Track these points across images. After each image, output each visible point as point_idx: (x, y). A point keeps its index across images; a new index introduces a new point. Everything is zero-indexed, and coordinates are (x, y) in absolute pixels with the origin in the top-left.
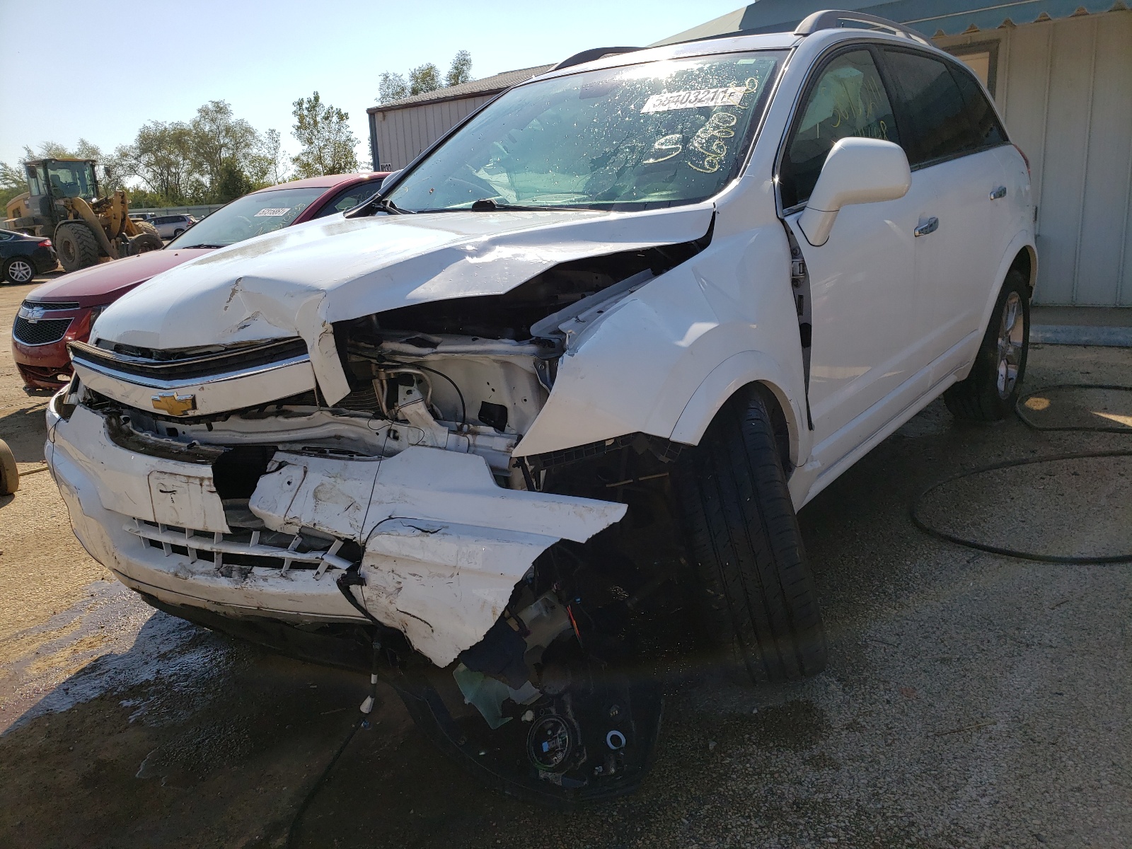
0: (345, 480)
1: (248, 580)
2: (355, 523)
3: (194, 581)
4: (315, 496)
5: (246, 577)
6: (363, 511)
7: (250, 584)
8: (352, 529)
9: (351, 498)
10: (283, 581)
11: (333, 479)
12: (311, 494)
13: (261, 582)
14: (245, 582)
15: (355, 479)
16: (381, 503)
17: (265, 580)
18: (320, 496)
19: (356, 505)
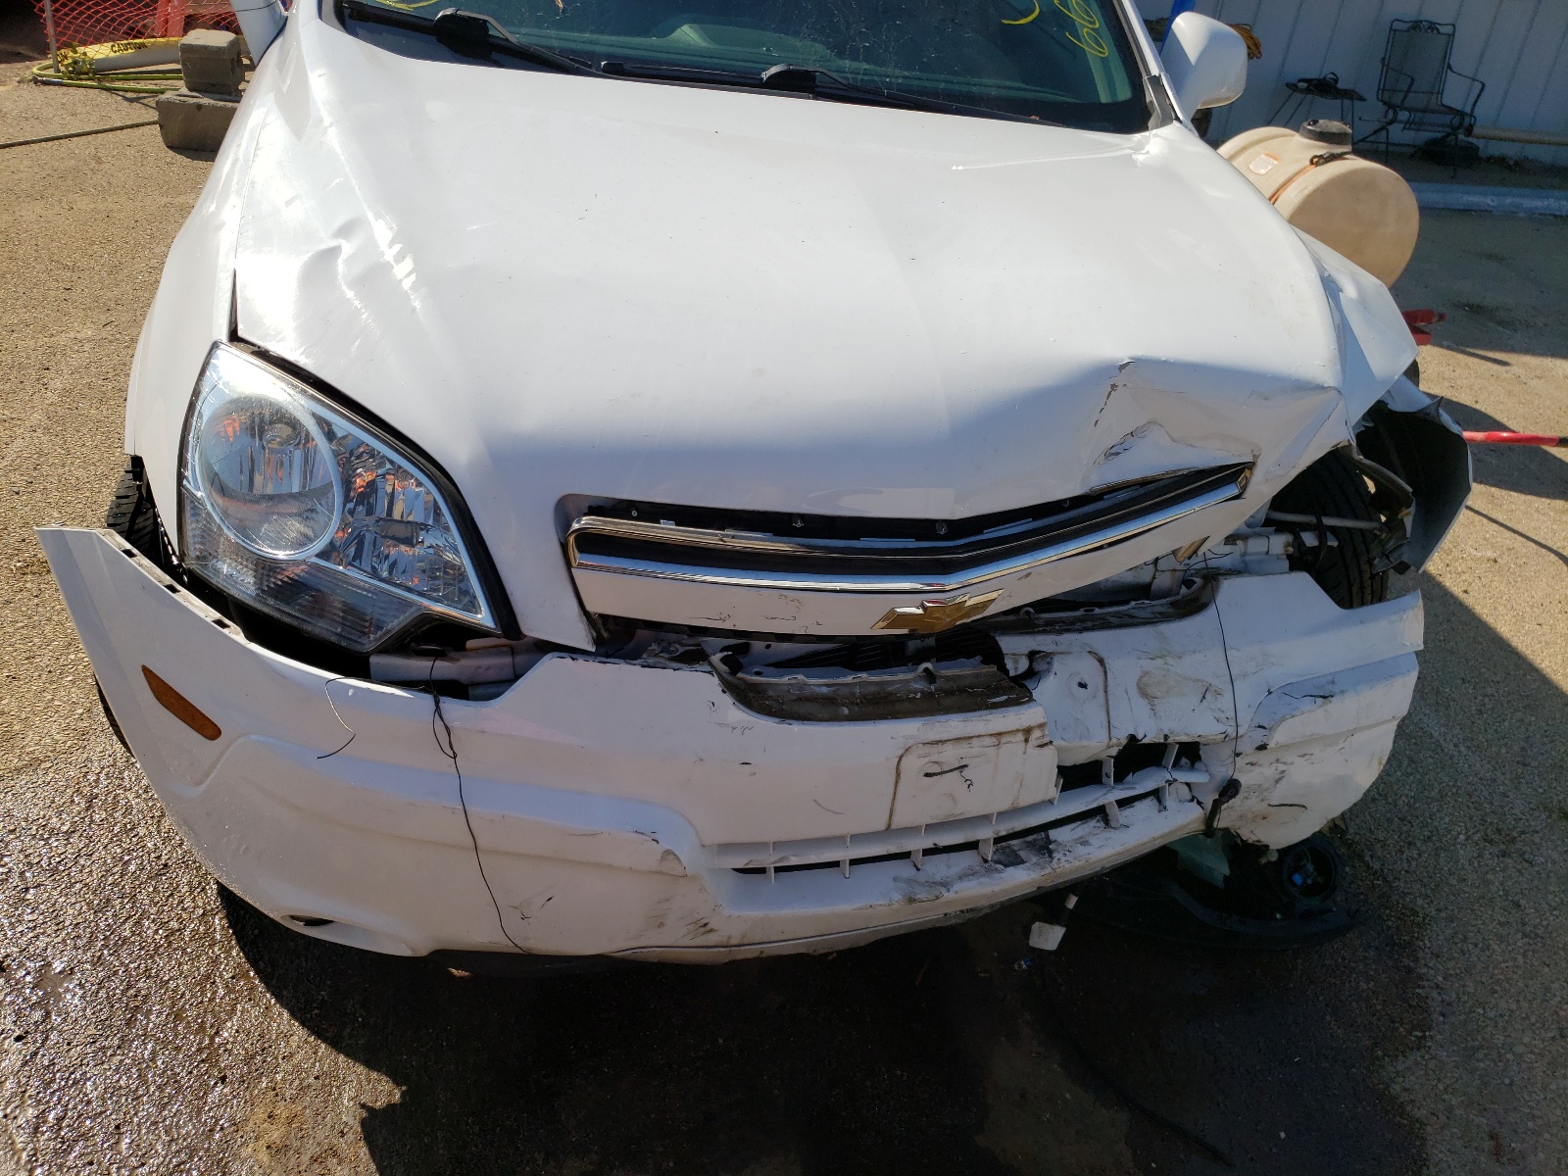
0: (1180, 658)
1: (1056, 855)
2: (1222, 715)
3: (957, 895)
4: (1143, 692)
5: (1050, 853)
6: (1228, 695)
7: (1063, 859)
8: (1220, 725)
9: (1202, 681)
10: (1111, 834)
11: (1159, 661)
12: (1134, 692)
13: (1081, 850)
14: (1055, 861)
15: (1194, 652)
16: (1245, 675)
17: (1085, 843)
18: (1152, 691)
19: (1212, 689)
